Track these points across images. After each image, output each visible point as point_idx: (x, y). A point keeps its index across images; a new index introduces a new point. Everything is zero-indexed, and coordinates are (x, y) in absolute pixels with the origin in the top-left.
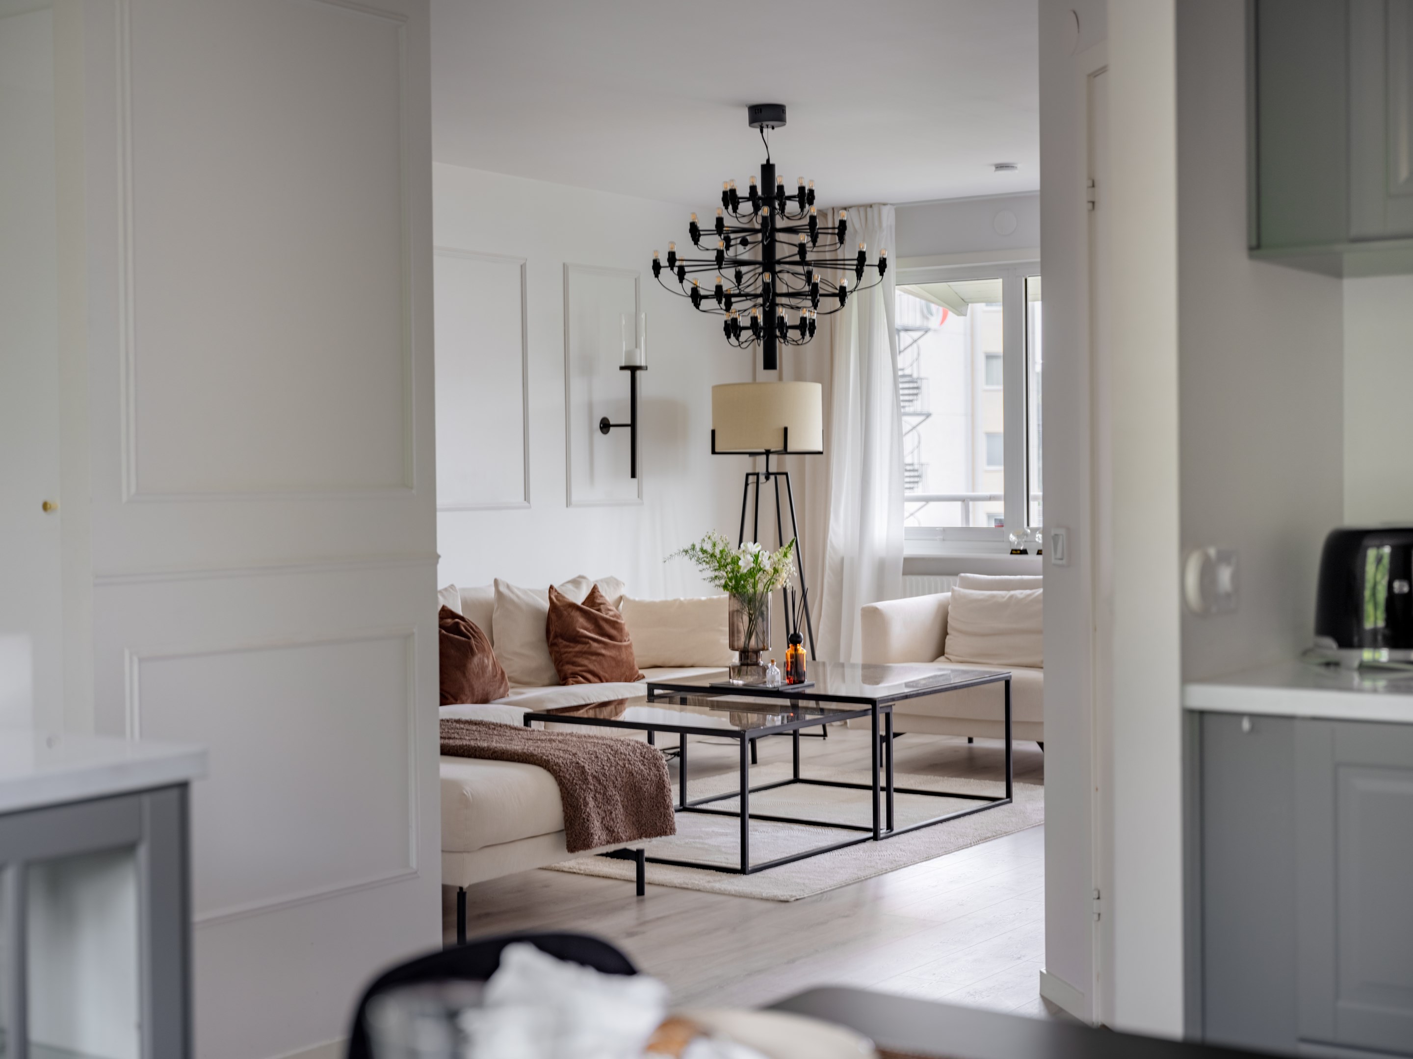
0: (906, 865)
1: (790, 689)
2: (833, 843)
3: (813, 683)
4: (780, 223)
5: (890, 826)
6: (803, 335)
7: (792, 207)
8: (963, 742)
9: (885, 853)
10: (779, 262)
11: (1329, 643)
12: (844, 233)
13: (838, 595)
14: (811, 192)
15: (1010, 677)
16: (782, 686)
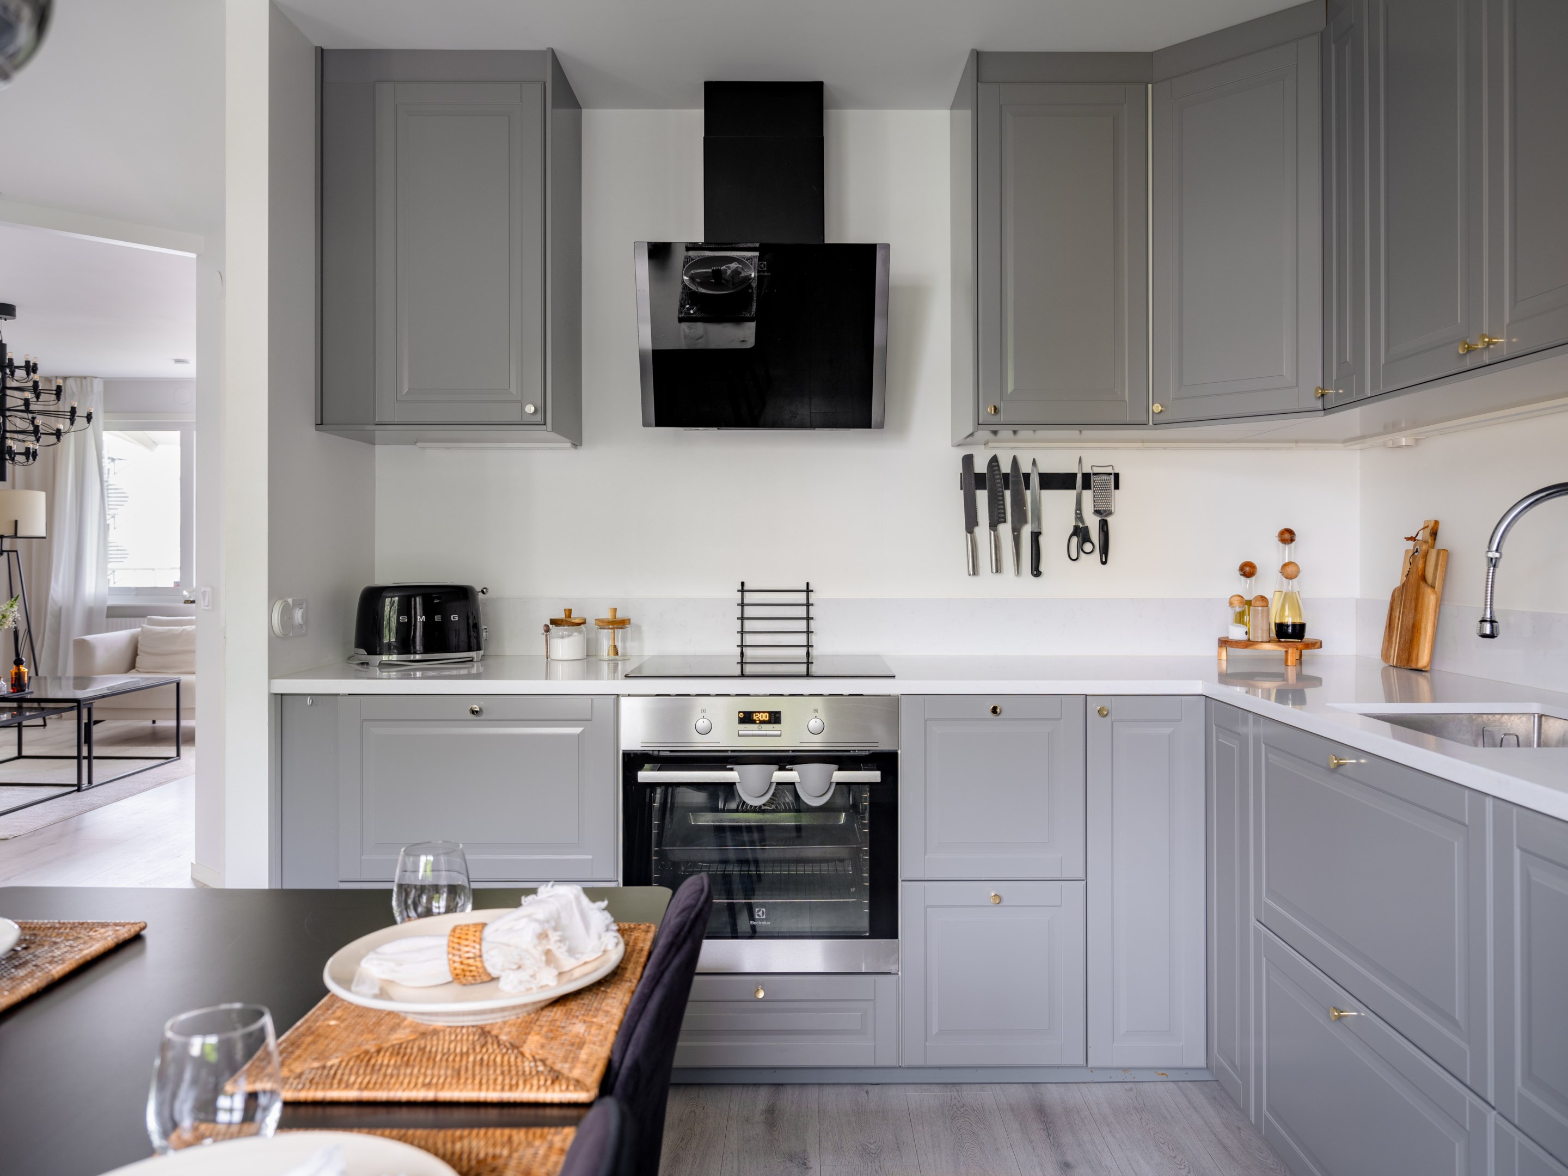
0: (101, 806)
1: (16, 696)
2: (46, 796)
3: (33, 691)
4: (10, 383)
5: (90, 782)
6: (28, 459)
7: (20, 374)
8: (149, 723)
9: (86, 800)
10: (9, 410)
11: (363, 651)
12: (60, 394)
13: (57, 632)
14: (35, 365)
15: (180, 680)
16: (7, 694)
